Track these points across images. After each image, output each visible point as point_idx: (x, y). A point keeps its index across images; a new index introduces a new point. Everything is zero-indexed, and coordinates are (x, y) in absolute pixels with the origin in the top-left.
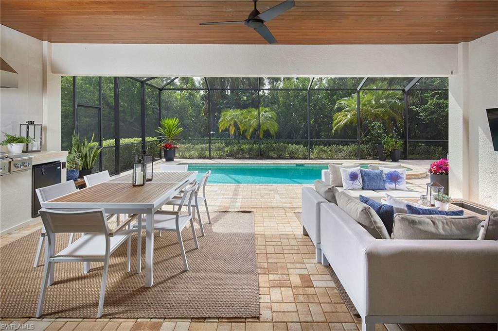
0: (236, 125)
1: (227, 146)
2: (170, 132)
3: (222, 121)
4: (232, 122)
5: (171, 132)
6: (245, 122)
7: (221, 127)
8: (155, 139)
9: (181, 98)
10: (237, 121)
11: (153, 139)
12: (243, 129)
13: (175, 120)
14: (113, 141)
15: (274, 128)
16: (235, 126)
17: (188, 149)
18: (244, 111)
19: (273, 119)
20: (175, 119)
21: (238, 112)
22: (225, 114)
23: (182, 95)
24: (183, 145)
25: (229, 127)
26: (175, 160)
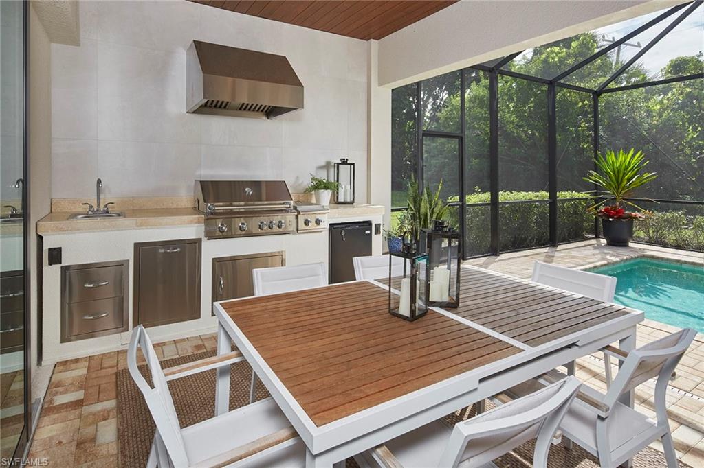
2: (619, 182)
5: (622, 181)
8: (584, 195)
9: (662, 108)
11: (580, 195)
13: (634, 156)
14: (486, 196)
17: (672, 224)
20: (632, 152)
23: (665, 101)
24: (657, 214)
26: (631, 245)
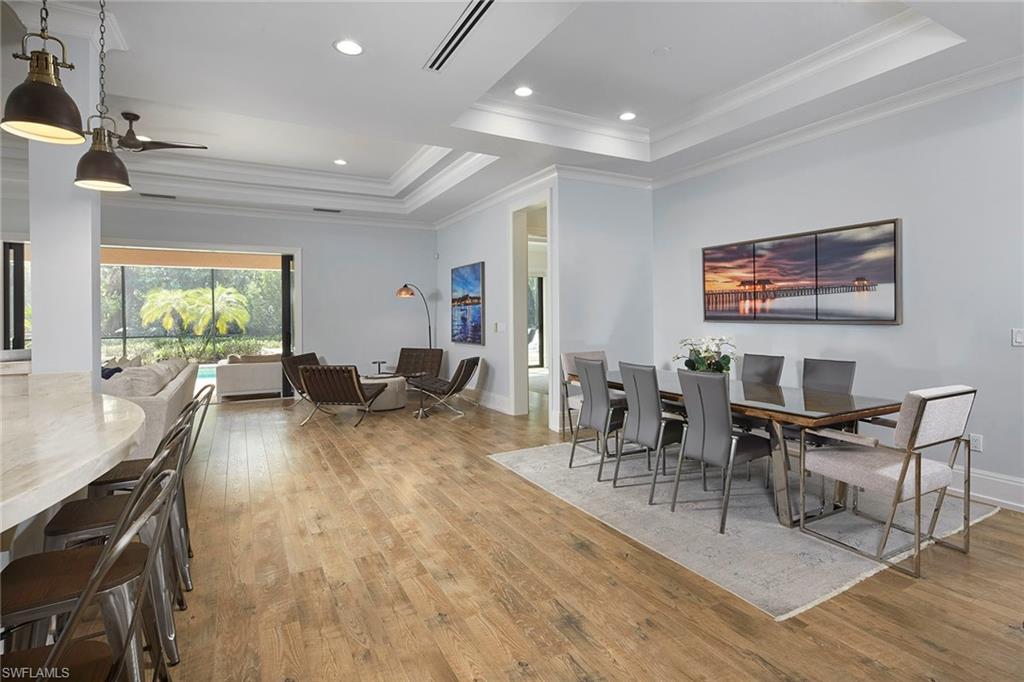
0: (175, 314)
1: (159, 346)
3: (149, 308)
4: (169, 310)
6: (192, 310)
7: (148, 316)
10: (177, 308)
12: (189, 320)
15: (243, 319)
16: (173, 316)
18: (190, 292)
19: (242, 304)
21: (179, 294)
22: (153, 297)
25: (163, 316)
